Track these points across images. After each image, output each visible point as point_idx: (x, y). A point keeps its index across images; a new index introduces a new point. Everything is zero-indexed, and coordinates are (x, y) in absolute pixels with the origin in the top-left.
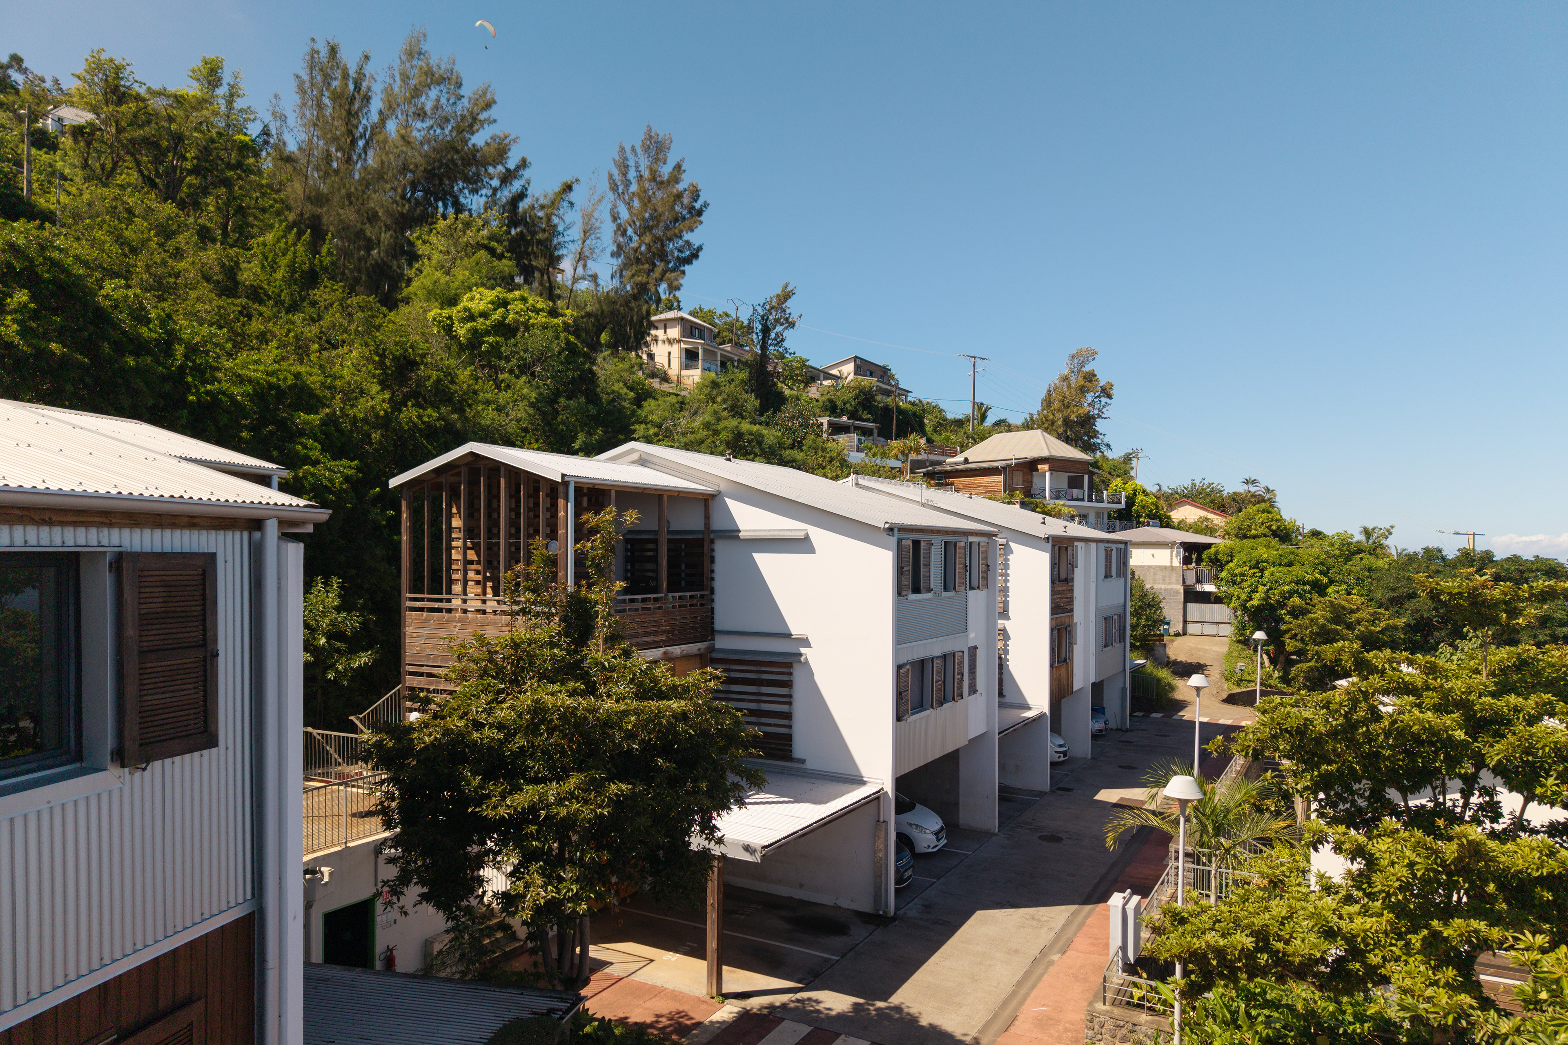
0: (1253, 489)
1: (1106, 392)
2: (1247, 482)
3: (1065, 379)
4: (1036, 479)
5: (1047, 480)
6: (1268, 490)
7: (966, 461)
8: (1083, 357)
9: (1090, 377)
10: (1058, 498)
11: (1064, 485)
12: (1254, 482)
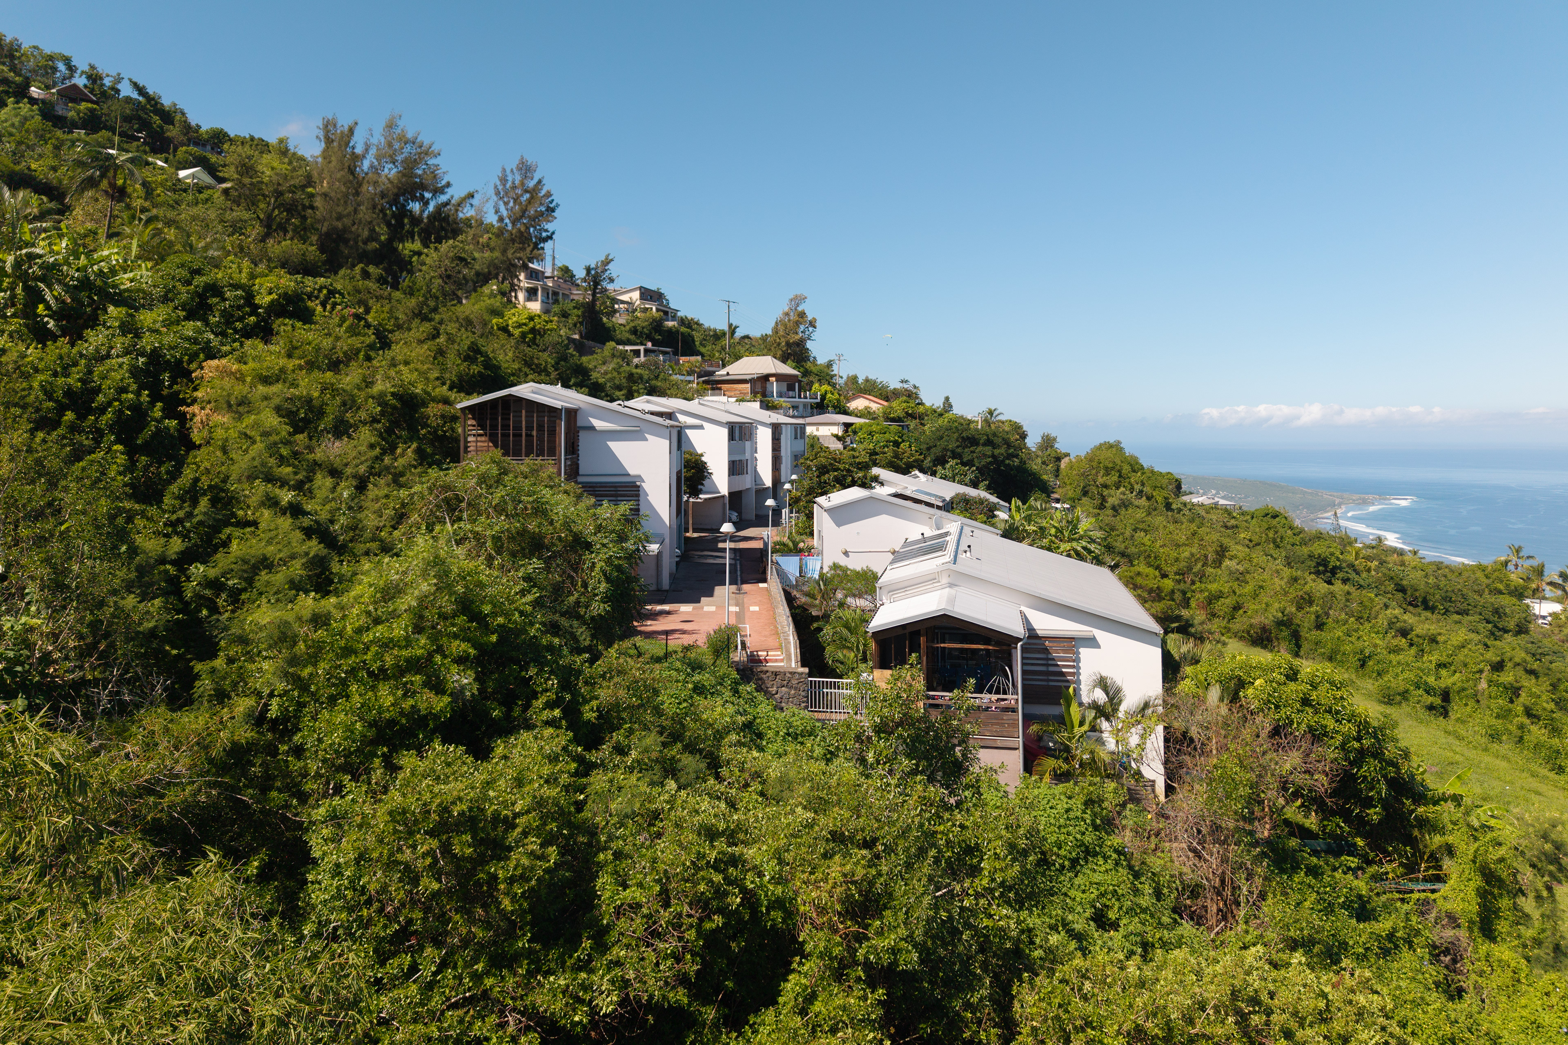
0: (906, 386)
1: (812, 324)
2: (902, 382)
3: (787, 314)
4: (768, 385)
5: (774, 387)
6: (915, 387)
7: (728, 374)
8: (798, 300)
9: (802, 315)
10: (781, 397)
11: (785, 389)
12: (906, 381)
